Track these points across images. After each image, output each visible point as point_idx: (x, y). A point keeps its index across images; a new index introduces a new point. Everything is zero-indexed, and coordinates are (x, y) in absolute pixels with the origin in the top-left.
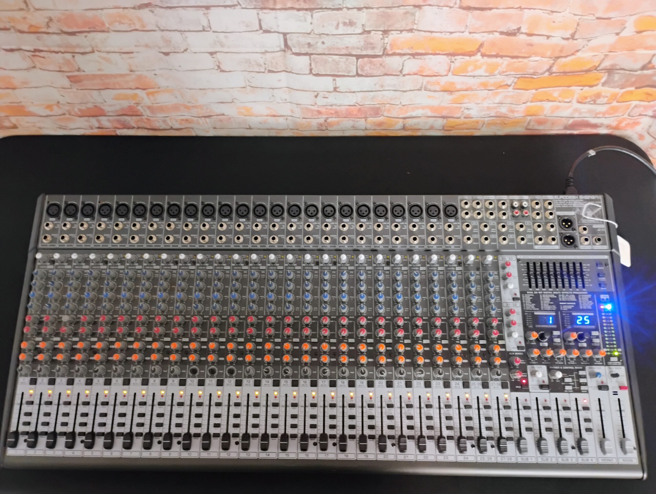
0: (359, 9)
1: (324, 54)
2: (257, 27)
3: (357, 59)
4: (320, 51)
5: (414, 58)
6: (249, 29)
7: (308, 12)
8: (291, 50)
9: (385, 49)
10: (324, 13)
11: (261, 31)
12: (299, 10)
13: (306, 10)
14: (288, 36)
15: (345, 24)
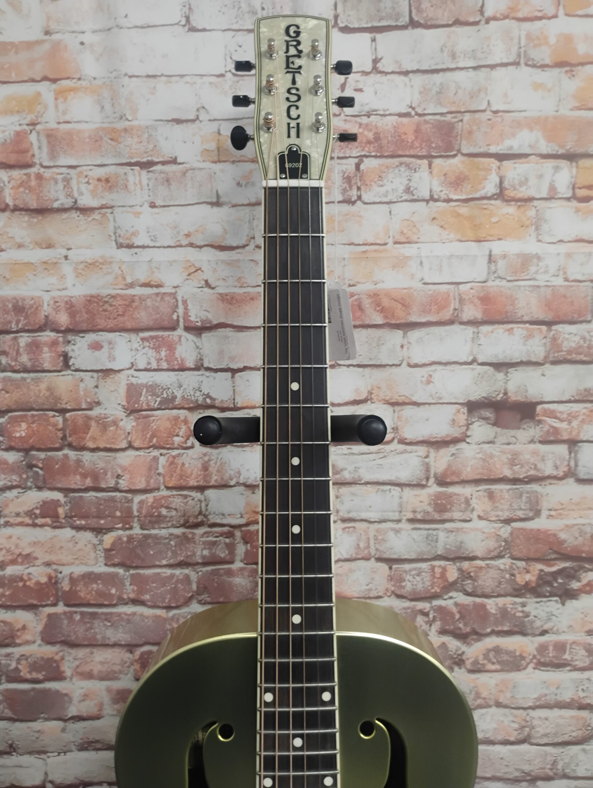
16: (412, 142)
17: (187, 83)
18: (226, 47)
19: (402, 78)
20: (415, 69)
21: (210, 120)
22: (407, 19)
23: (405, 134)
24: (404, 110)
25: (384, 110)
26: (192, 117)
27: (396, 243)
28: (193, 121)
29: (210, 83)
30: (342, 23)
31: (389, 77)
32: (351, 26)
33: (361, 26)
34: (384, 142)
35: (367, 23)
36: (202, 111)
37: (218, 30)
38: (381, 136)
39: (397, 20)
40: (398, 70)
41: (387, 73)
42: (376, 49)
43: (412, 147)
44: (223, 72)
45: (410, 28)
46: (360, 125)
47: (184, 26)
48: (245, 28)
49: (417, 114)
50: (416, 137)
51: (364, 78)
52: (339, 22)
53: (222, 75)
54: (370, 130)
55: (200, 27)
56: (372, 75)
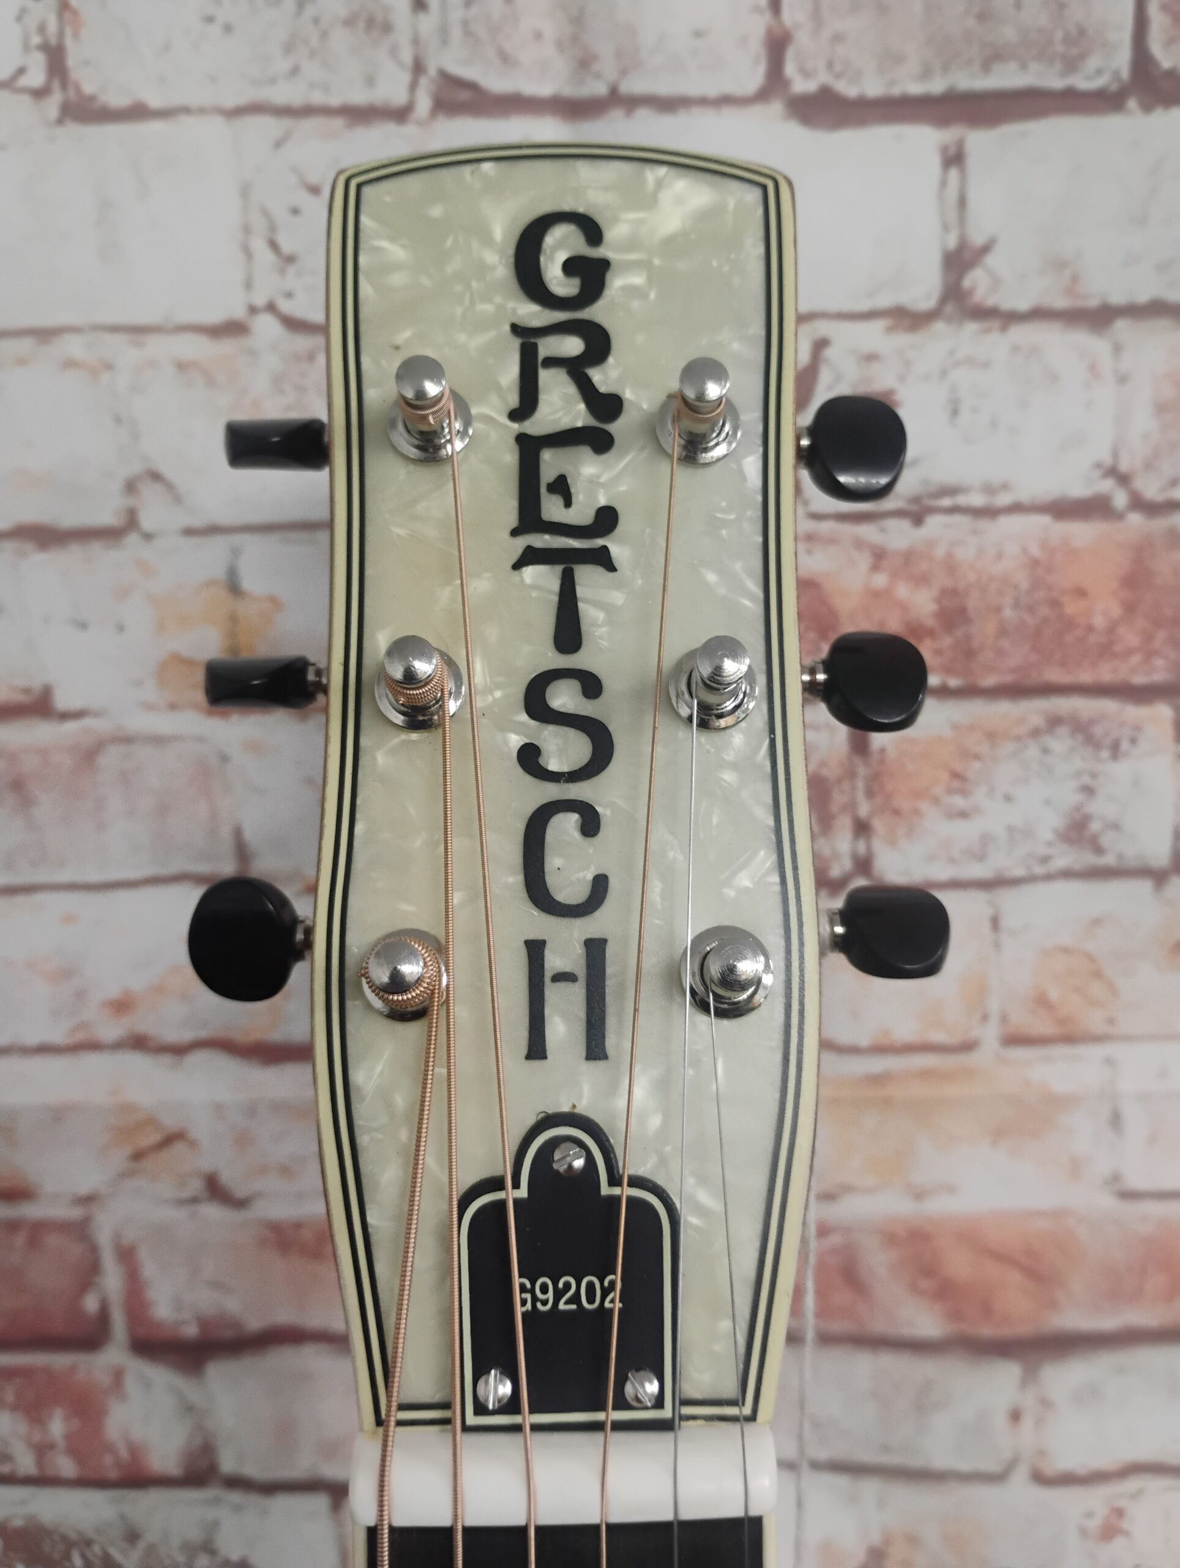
16: (1111, 629)
17: (70, 364)
18: (245, 191)
19: (1082, 338)
20: (1142, 297)
21: (189, 532)
22: (1122, 61)
23: (1081, 593)
24: (1078, 489)
25: (989, 489)
26: (106, 516)
27: (1014, 1040)
28: (110, 535)
29: (182, 366)
30: (806, 74)
31: (1020, 334)
32: (850, 91)
33: (896, 91)
34: (984, 631)
35: (926, 73)
36: (151, 494)
37: (202, 111)
38: (973, 603)
39: (1071, 65)
40: (1061, 303)
41: (1010, 318)
42: (962, 202)
43: (1107, 650)
44: (238, 312)
45: (1132, 104)
46: (879, 556)
47: (39, 94)
48: (335, 101)
49: (1139, 504)
50: (1130, 609)
51: (903, 340)
52: (790, 69)
53: (233, 329)
54: (923, 580)
55: (117, 100)
56: (939, 326)
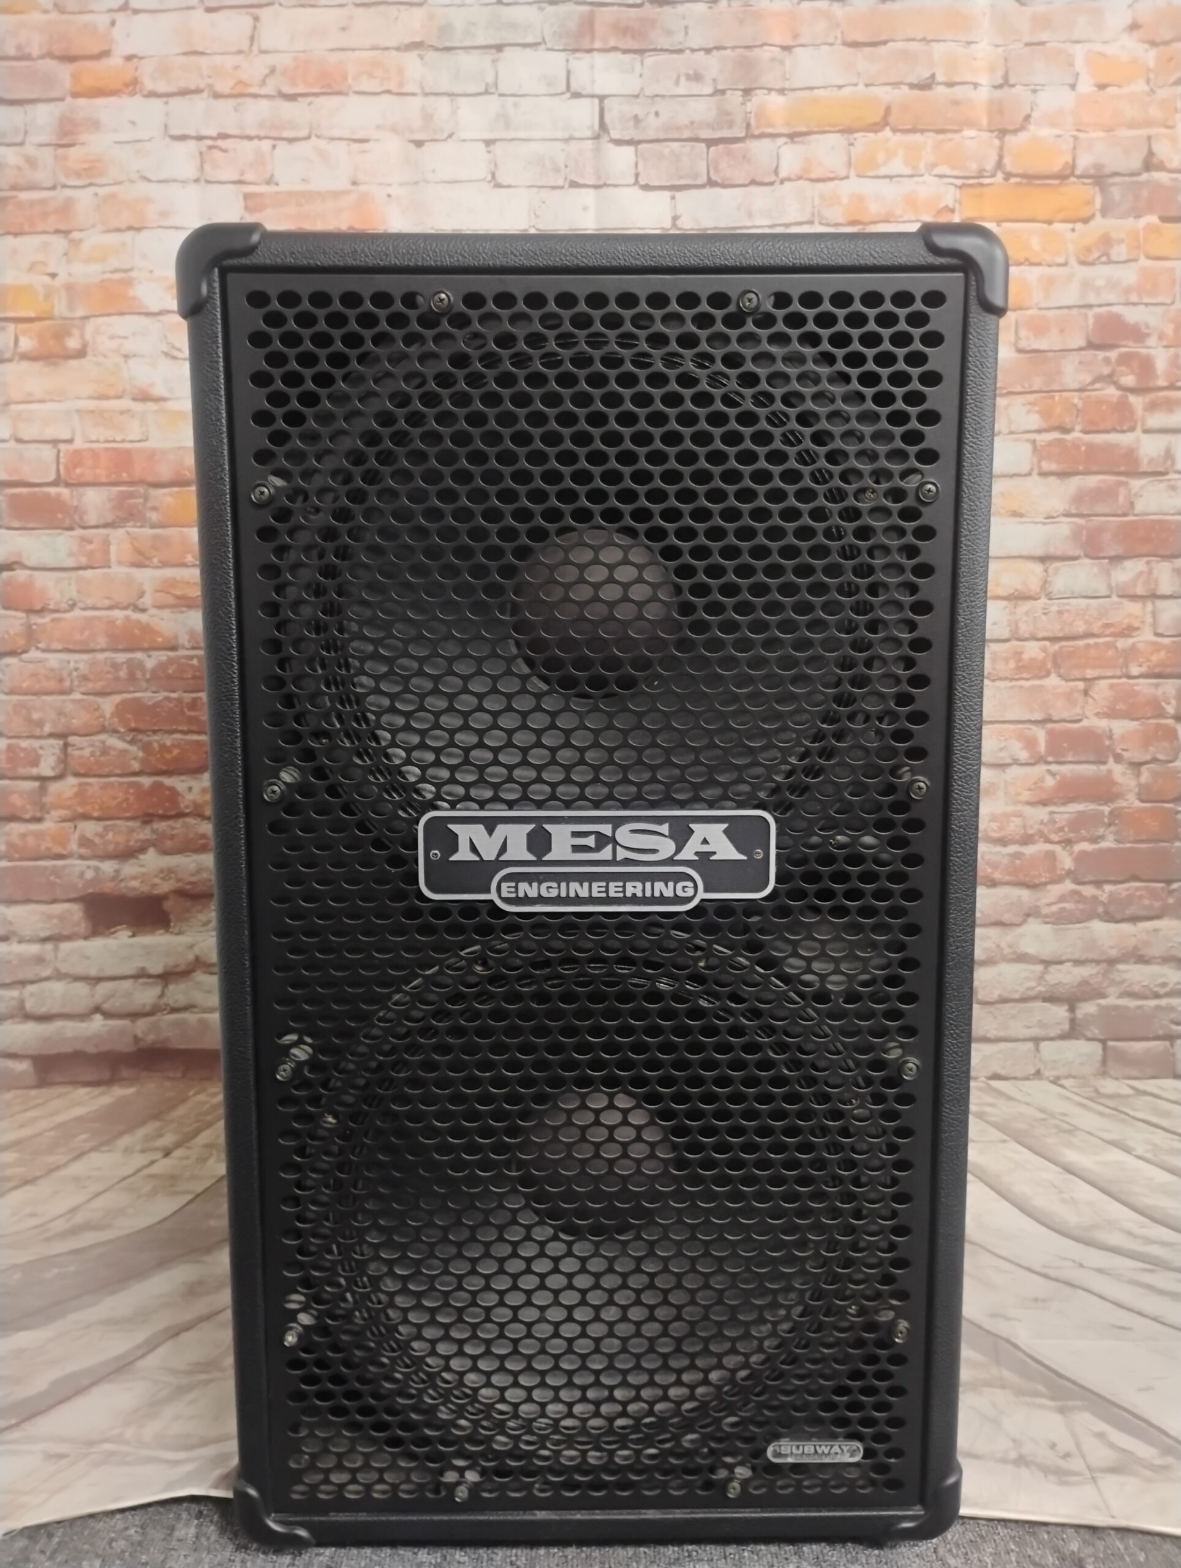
0: (708, 51)
1: (657, 141)
2: (563, 88)
3: (708, 147)
4: (651, 135)
5: (793, 142)
6: (552, 91)
7: (637, 57)
8: (609, 133)
9: (748, 126)
10: (659, 57)
11: (568, 95)
12: (625, 51)
13: (635, 51)
14: (606, 101)
15: (688, 77)
